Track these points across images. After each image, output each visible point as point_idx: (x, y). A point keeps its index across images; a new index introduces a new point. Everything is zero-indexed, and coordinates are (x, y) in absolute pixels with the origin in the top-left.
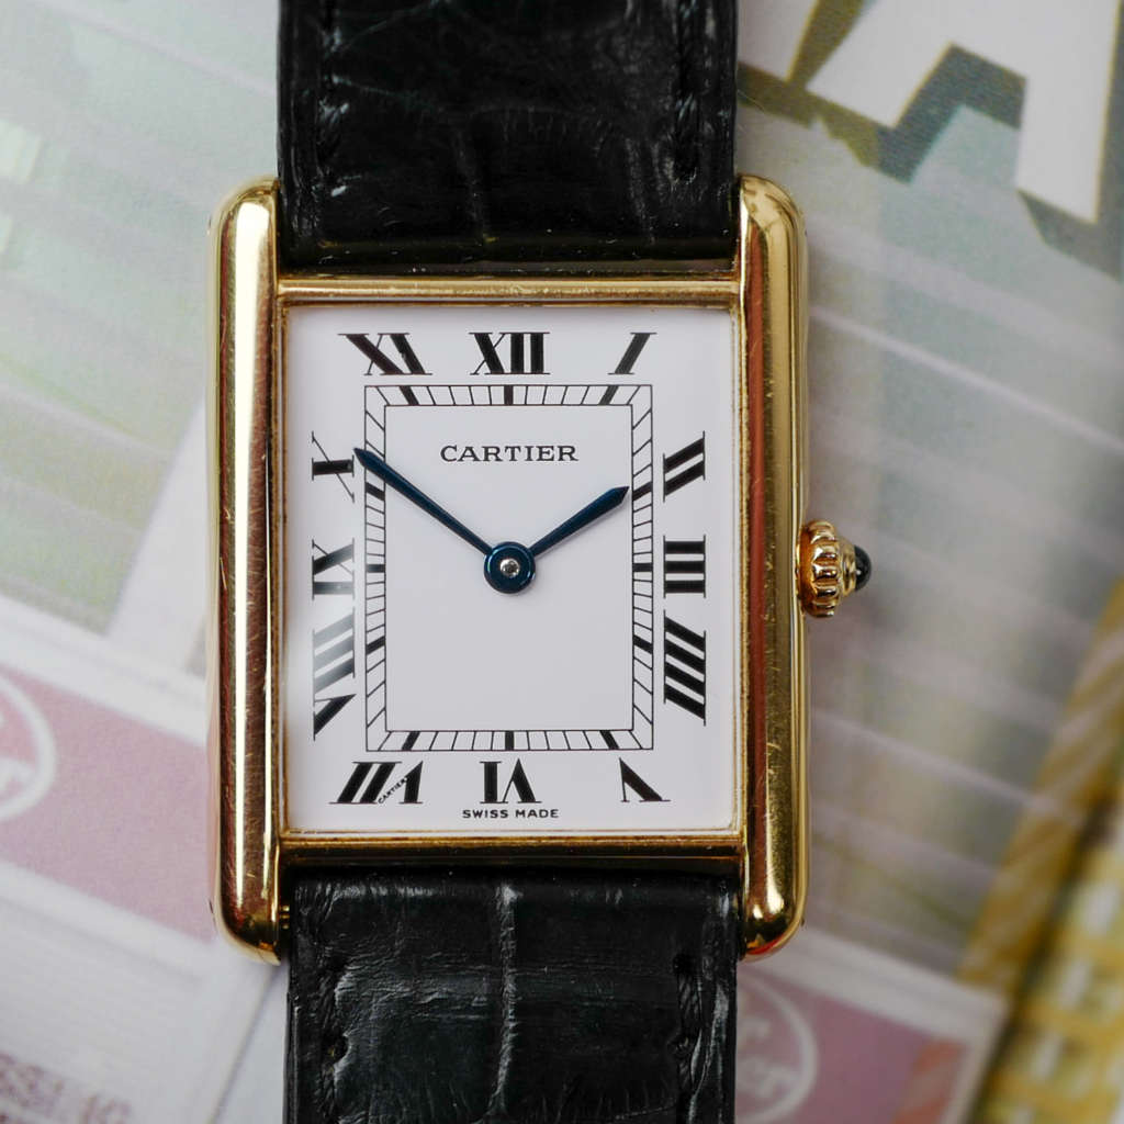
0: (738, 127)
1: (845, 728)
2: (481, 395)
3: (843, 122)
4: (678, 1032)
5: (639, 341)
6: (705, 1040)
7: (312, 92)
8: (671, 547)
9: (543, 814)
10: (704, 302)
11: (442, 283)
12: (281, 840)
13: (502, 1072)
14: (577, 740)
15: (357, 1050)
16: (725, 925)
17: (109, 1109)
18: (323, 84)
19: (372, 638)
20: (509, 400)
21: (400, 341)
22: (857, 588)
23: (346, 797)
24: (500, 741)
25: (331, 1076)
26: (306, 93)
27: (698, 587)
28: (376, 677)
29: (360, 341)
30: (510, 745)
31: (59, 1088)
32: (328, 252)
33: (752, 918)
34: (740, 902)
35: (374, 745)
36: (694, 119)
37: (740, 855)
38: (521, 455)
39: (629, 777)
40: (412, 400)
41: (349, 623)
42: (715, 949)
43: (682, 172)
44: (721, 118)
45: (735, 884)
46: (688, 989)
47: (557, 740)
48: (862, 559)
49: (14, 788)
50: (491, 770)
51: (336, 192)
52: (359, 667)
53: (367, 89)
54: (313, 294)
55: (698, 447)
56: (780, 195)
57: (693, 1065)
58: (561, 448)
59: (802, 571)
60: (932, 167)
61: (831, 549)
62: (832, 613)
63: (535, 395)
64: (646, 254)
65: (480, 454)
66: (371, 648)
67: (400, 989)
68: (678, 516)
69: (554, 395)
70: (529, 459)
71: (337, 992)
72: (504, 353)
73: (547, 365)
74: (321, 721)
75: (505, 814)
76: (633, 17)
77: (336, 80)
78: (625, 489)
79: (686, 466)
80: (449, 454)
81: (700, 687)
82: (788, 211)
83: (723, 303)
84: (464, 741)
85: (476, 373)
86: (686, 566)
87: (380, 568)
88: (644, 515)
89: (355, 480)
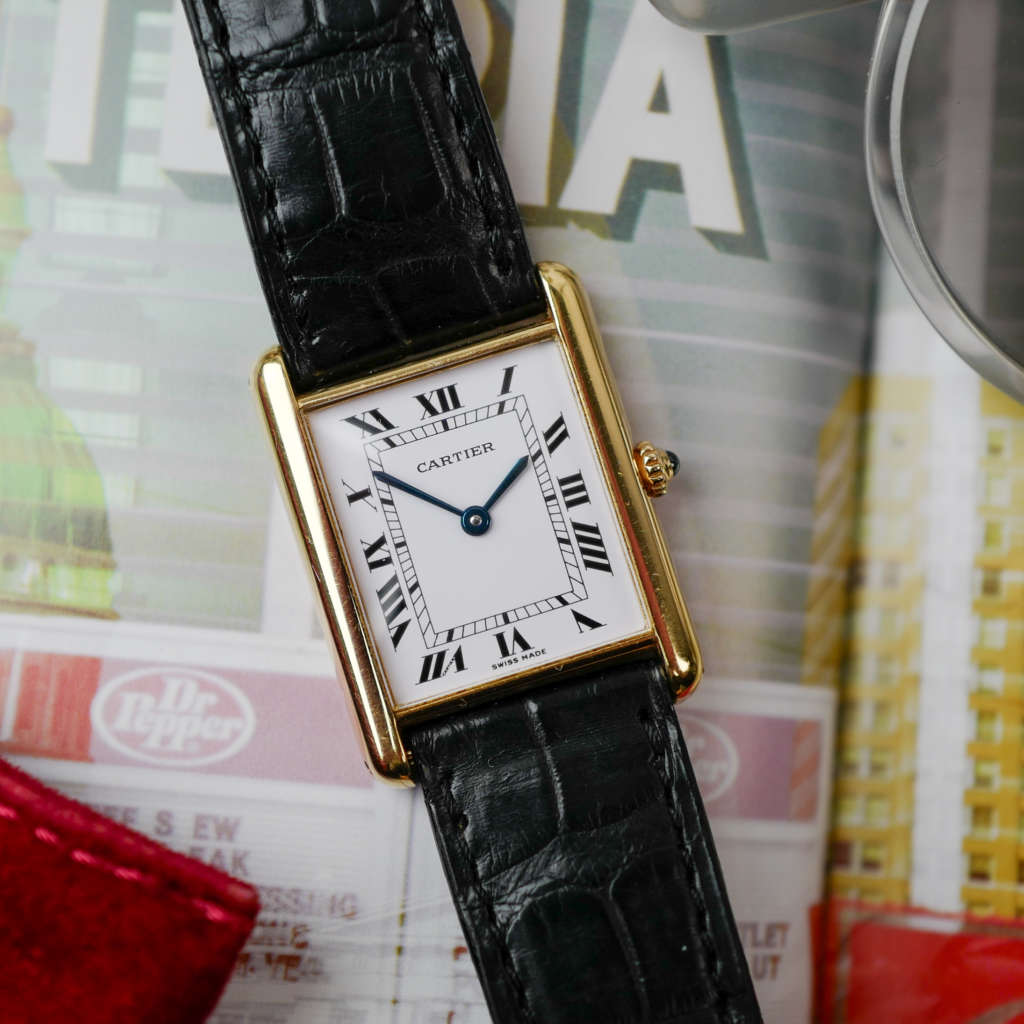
0: (527, 237)
1: (693, 557)
2: (430, 430)
3: (584, 219)
4: (652, 755)
5: (509, 372)
6: (670, 753)
7: (285, 291)
8: (563, 482)
9: (538, 653)
11: (389, 374)
12: (395, 713)
13: (561, 807)
14: (544, 606)
15: (474, 820)
16: (660, 685)
17: (344, 900)
18: (289, 283)
19: (411, 584)
20: (446, 428)
21: (375, 414)
22: (675, 474)
23: (424, 678)
24: (501, 620)
25: (464, 839)
26: (281, 291)
27: (585, 499)
28: (420, 606)
30: (507, 620)
31: (312, 897)
32: (320, 377)
33: (674, 676)
34: (665, 670)
35: (430, 644)
36: (502, 240)
37: (656, 641)
38: (463, 456)
39: (579, 618)
40: (393, 445)
41: (395, 580)
42: (659, 700)
43: (503, 271)
44: (515, 235)
45: (659, 661)
46: (651, 728)
47: (533, 610)
48: (672, 457)
49: (235, 734)
50: (500, 638)
51: (315, 342)
52: (408, 603)
53: (314, 278)
54: (318, 402)
55: (560, 422)
56: (563, 268)
57: (667, 770)
58: (484, 445)
59: (641, 473)
60: (643, 229)
61: (653, 455)
62: (665, 492)
63: (460, 420)
64: (497, 325)
65: (440, 463)
66: (412, 590)
67: (487, 777)
68: (561, 463)
69: (471, 417)
70: (468, 457)
71: (453, 791)
72: (435, 403)
73: (461, 402)
74: (396, 639)
75: (516, 660)
76: (450, 194)
77: (295, 279)
78: (527, 458)
79: (557, 434)
80: (422, 468)
81: (603, 555)
82: (570, 276)
83: (549, 336)
84: (480, 626)
85: (423, 419)
86: (574, 490)
87: (403, 544)
88: (542, 469)
89: (374, 499)
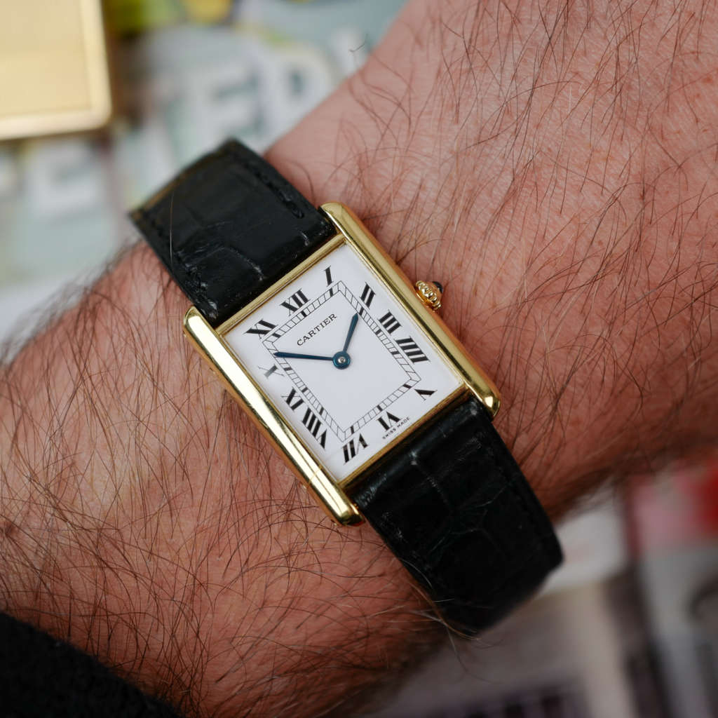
2: (296, 320)
5: (328, 271)
8: (381, 321)
9: (405, 421)
10: (337, 246)
11: (261, 297)
12: (339, 485)
14: (398, 393)
19: (319, 410)
20: (305, 315)
21: (262, 323)
23: (347, 459)
24: (377, 410)
27: (398, 325)
28: (329, 420)
29: (251, 331)
30: (380, 409)
35: (343, 439)
37: (469, 388)
38: (320, 327)
39: (421, 392)
40: (278, 336)
41: (309, 411)
47: (393, 398)
50: (381, 420)
52: (322, 421)
54: (228, 327)
55: (367, 288)
58: (330, 317)
61: (426, 287)
62: (440, 305)
63: (311, 308)
66: (321, 413)
69: (316, 304)
70: (323, 327)
72: (294, 304)
73: (308, 298)
74: (323, 444)
75: (395, 429)
78: (356, 314)
79: (368, 295)
80: (299, 342)
81: (420, 352)
83: (342, 243)
84: (367, 418)
85: (290, 315)
86: (390, 322)
87: (306, 389)
88: (367, 318)
89: (280, 370)
